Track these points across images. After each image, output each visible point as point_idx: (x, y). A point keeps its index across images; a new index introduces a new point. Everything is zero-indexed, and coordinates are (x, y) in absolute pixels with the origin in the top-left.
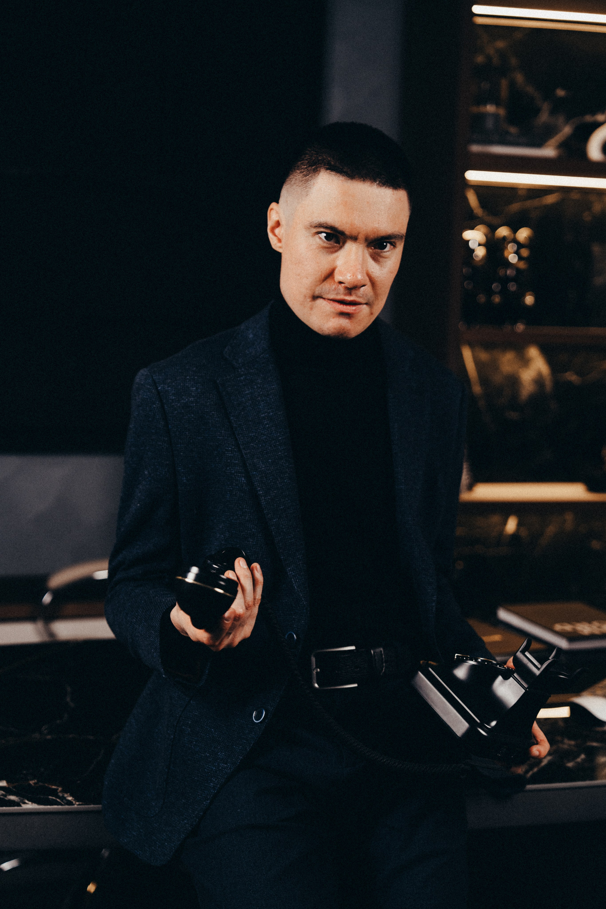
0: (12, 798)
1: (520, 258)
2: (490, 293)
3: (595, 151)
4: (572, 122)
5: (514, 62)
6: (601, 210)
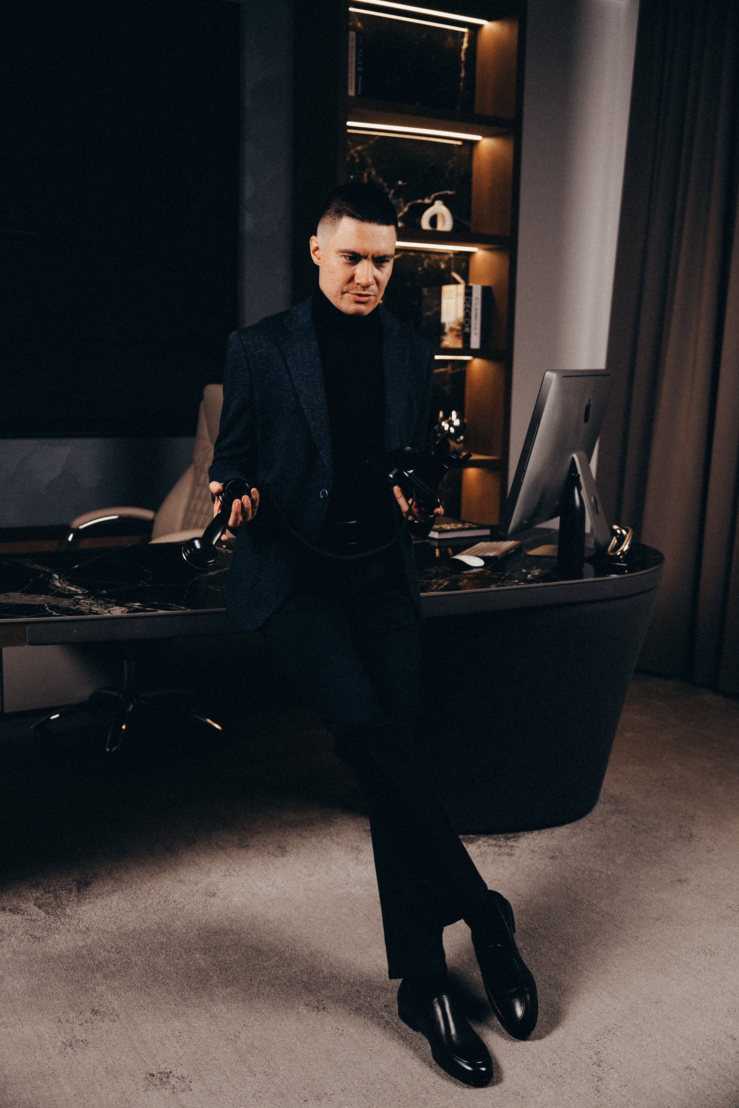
0: (149, 609)
3: (425, 224)
4: (409, 204)
5: (370, 161)
6: (428, 264)
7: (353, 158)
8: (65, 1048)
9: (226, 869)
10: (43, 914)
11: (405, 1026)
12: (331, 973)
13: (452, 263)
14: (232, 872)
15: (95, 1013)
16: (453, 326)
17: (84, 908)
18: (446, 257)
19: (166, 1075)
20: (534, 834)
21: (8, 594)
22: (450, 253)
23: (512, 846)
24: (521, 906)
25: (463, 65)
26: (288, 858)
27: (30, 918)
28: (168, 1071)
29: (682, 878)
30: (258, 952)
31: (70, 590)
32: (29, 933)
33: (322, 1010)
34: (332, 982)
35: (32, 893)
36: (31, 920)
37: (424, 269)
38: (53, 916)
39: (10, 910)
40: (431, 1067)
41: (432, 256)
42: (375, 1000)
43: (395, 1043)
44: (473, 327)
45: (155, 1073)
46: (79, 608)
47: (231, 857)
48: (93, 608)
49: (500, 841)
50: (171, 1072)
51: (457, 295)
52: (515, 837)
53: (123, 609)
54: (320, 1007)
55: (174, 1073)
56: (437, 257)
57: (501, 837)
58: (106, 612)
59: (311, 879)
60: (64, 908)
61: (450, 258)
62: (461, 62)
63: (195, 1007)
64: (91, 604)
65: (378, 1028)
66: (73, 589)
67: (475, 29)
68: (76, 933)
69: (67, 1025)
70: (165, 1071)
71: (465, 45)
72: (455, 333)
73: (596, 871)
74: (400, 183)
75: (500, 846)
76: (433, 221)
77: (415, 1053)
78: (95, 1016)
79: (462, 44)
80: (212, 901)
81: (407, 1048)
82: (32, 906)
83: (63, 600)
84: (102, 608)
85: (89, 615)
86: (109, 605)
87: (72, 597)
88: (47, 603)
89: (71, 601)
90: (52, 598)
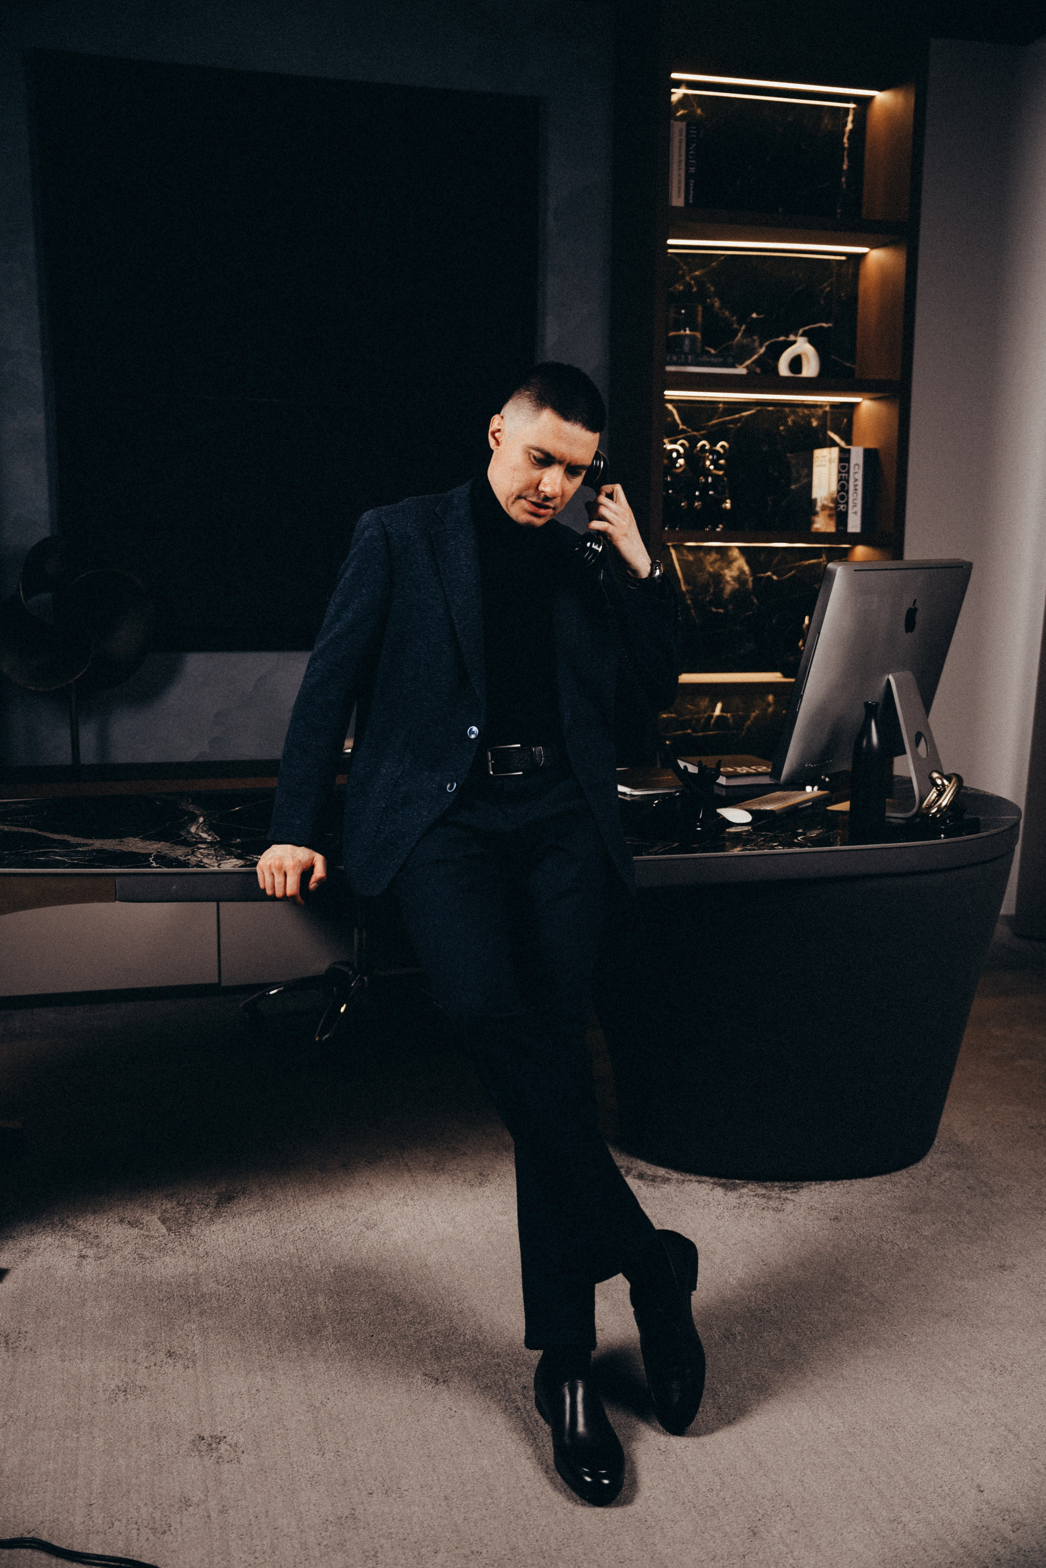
1: (718, 467)
2: (692, 499)
3: (784, 370)
4: (767, 343)
5: (712, 289)
6: (793, 422)
7: (689, 286)
8: (117, 1394)
9: (402, 1196)
10: (164, 1231)
11: (537, 1415)
12: (474, 1338)
13: (829, 418)
14: (409, 1200)
15: (170, 1356)
16: (826, 503)
17: (213, 1228)
18: (820, 412)
19: (218, 1440)
20: (823, 1186)
21: (123, 839)
22: (826, 406)
23: (787, 1199)
24: (762, 1279)
25: (845, 153)
26: (484, 1189)
27: (147, 1233)
28: (224, 1434)
29: (1009, 1262)
30: (397, 1301)
31: (201, 837)
32: (138, 1252)
33: (442, 1384)
34: (471, 1349)
35: (162, 1204)
36: (147, 1236)
37: (788, 429)
38: (173, 1234)
39: (129, 1222)
40: (546, 1472)
41: (799, 410)
42: (514, 1379)
43: (515, 1436)
44: (851, 504)
45: (206, 1435)
46: (189, 859)
47: (414, 1182)
48: (205, 860)
49: (773, 1190)
50: (225, 1437)
51: (830, 461)
52: (794, 1187)
53: (238, 863)
54: (439, 1379)
55: (228, 1439)
56: (806, 412)
57: (776, 1186)
58: (216, 865)
59: (501, 1218)
60: (191, 1226)
61: (825, 412)
62: (843, 148)
63: (290, 1361)
64: (207, 856)
65: (502, 1414)
66: (204, 835)
67: (864, 103)
68: (192, 1257)
69: (132, 1366)
70: (219, 1435)
71: (849, 126)
72: (827, 512)
73: (887, 1243)
74: (754, 315)
75: (770, 1198)
76: (796, 363)
77: (534, 1451)
78: (169, 1359)
79: (845, 125)
80: (368, 1233)
81: (526, 1445)
82: (156, 1220)
83: (179, 850)
84: (214, 860)
85: (192, 867)
86: (228, 857)
87: (196, 845)
88: (158, 852)
89: (186, 851)
90: (170, 846)
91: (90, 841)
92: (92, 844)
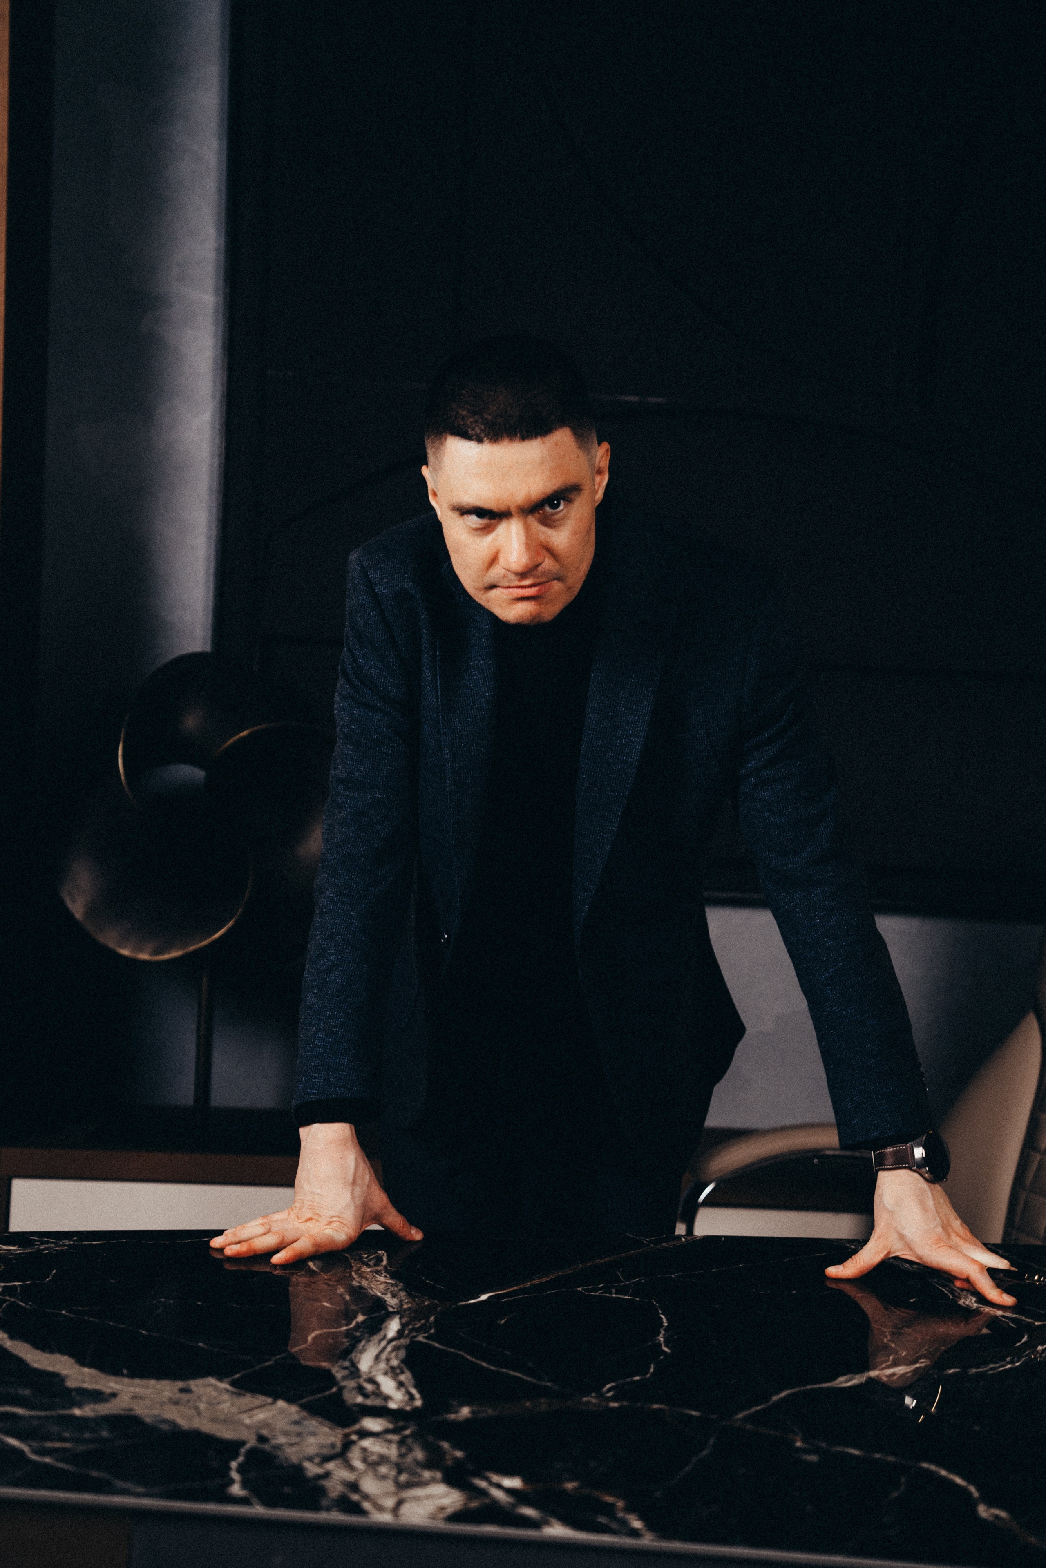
0: (529, 1511)
31: (378, 1391)
46: (327, 1475)
48: (368, 1483)
53: (448, 1500)
58: (390, 1502)
64: (373, 1463)
66: (388, 1385)
83: (314, 1434)
84: (389, 1486)
85: (328, 1509)
86: (427, 1474)
87: (355, 1420)
88: (262, 1439)
89: (332, 1439)
90: (296, 1417)
91: (110, 1384)
92: (114, 1395)
